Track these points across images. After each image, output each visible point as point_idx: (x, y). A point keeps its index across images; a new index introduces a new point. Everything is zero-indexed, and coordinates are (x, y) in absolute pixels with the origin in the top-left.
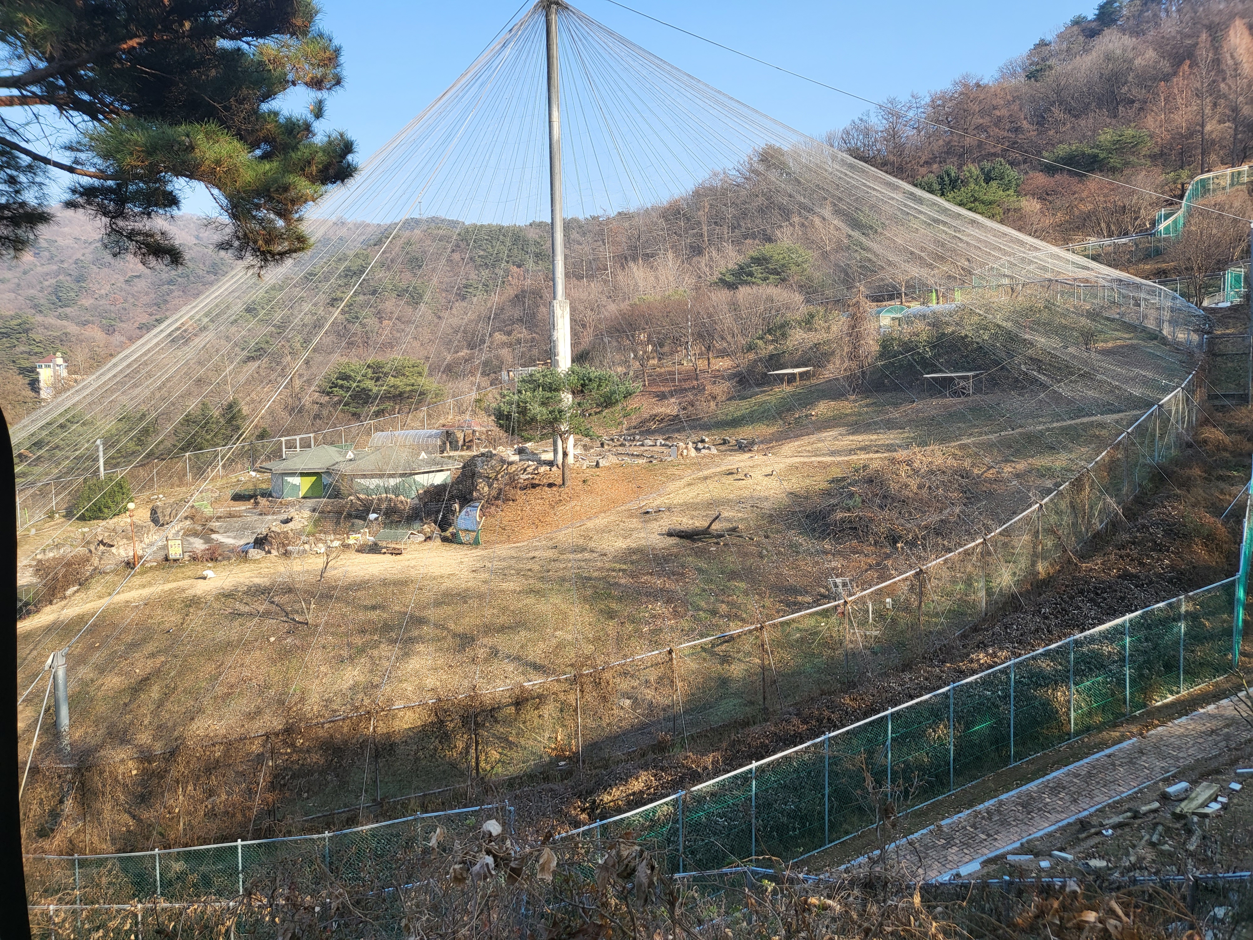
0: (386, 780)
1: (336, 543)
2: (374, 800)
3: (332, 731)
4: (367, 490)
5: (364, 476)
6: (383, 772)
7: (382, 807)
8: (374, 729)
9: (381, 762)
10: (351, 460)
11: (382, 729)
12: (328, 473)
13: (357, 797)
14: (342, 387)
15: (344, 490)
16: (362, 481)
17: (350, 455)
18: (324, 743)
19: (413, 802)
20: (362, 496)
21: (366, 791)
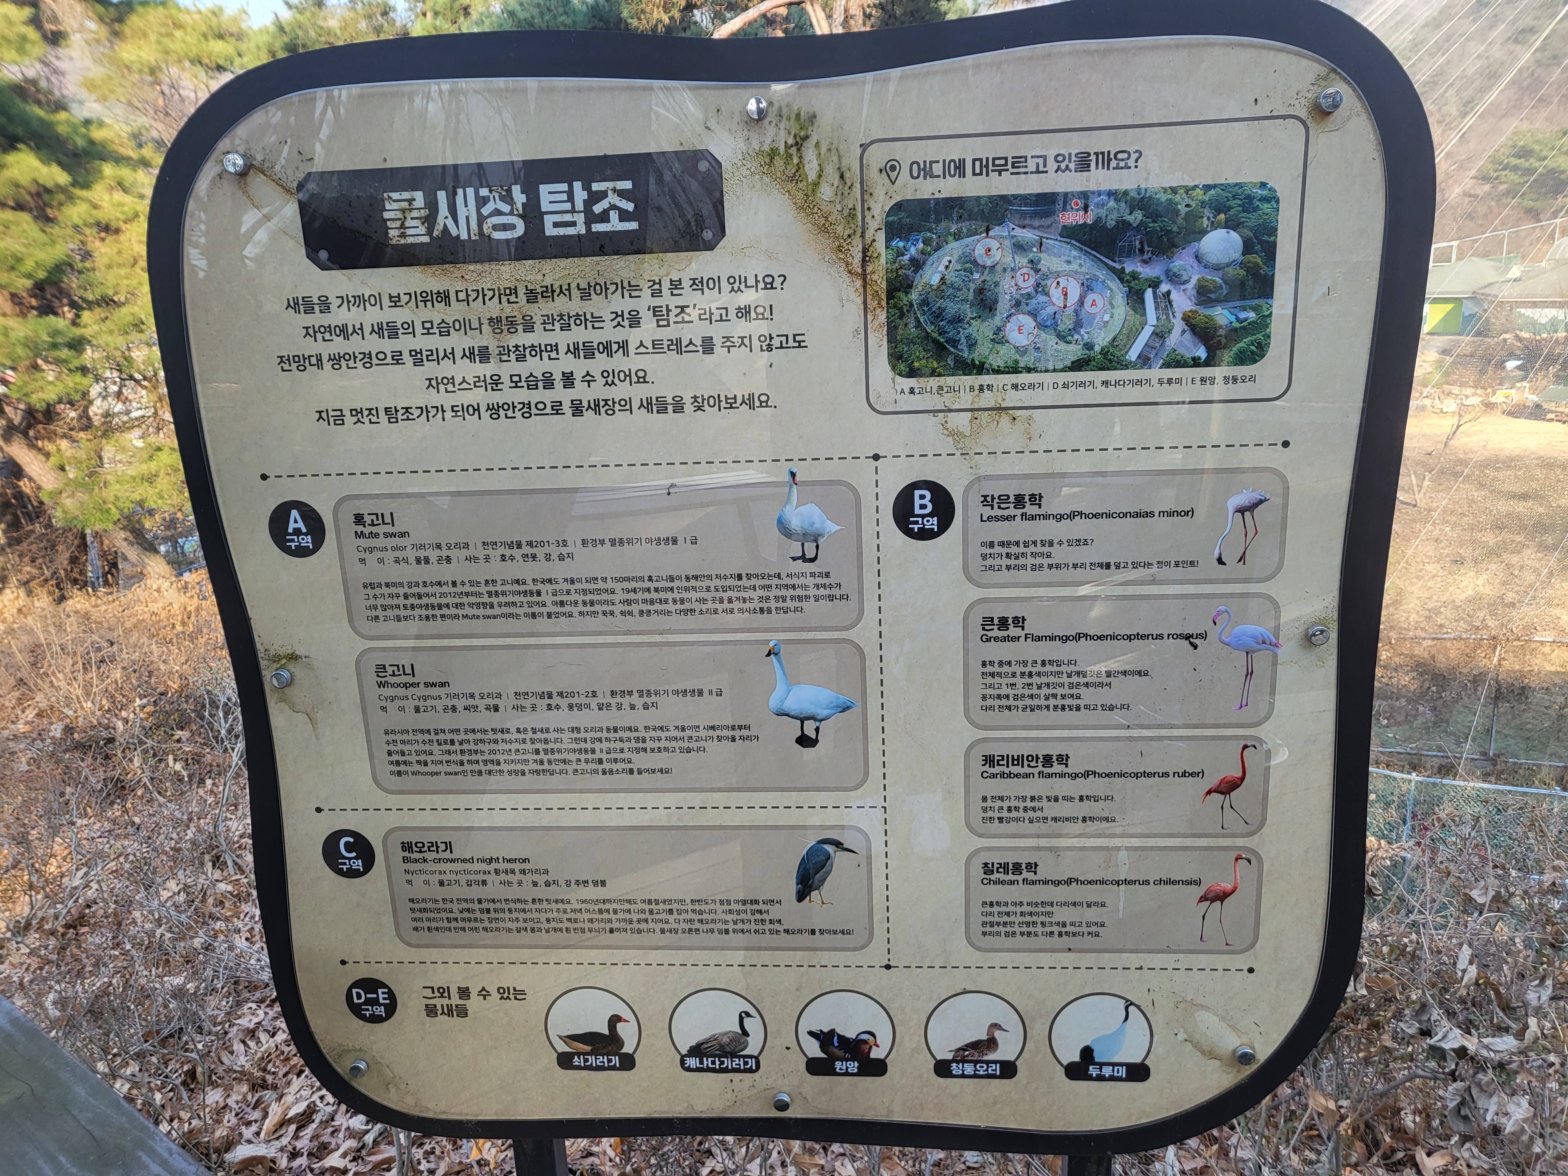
0: (1506, 732)
1: (1475, 400)
2: (1485, 754)
3: (1434, 651)
4: (1534, 326)
5: (1534, 305)
6: (1503, 720)
7: (1495, 765)
8: (1499, 661)
9: (1504, 706)
10: (1515, 280)
11: (1512, 664)
12: (1474, 298)
13: (1458, 743)
14: (1515, 168)
15: (1497, 324)
16: (1528, 312)
17: (1515, 271)
18: (1419, 665)
19: (1545, 771)
20: (1523, 334)
21: (1474, 740)
